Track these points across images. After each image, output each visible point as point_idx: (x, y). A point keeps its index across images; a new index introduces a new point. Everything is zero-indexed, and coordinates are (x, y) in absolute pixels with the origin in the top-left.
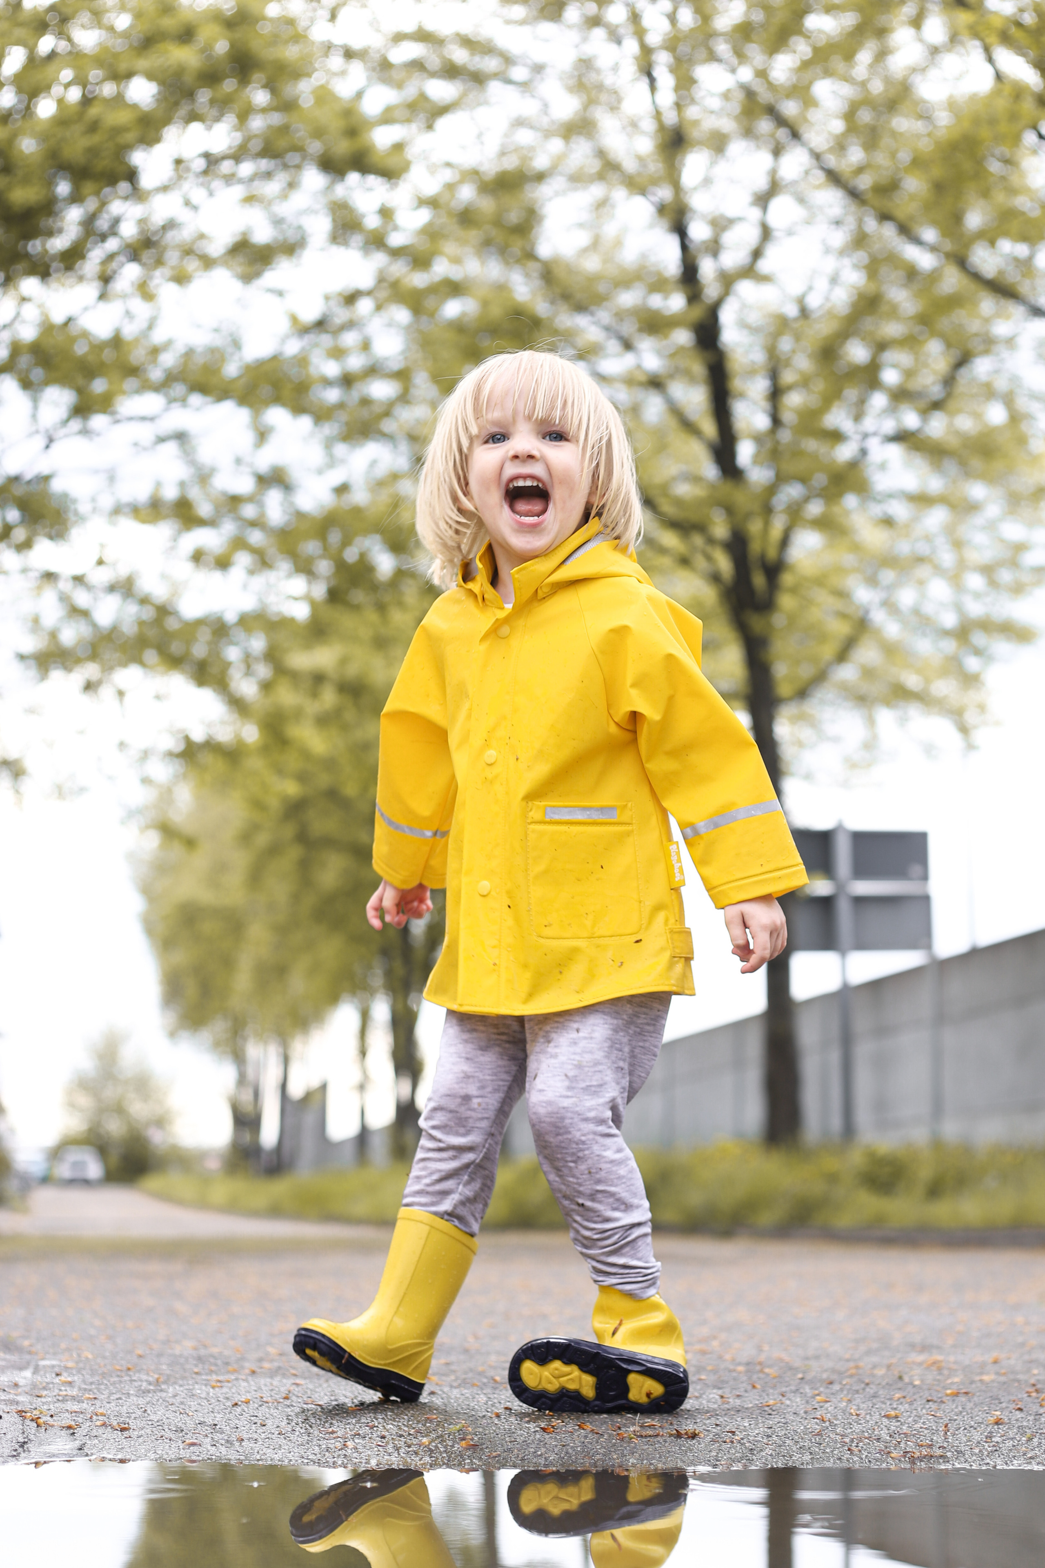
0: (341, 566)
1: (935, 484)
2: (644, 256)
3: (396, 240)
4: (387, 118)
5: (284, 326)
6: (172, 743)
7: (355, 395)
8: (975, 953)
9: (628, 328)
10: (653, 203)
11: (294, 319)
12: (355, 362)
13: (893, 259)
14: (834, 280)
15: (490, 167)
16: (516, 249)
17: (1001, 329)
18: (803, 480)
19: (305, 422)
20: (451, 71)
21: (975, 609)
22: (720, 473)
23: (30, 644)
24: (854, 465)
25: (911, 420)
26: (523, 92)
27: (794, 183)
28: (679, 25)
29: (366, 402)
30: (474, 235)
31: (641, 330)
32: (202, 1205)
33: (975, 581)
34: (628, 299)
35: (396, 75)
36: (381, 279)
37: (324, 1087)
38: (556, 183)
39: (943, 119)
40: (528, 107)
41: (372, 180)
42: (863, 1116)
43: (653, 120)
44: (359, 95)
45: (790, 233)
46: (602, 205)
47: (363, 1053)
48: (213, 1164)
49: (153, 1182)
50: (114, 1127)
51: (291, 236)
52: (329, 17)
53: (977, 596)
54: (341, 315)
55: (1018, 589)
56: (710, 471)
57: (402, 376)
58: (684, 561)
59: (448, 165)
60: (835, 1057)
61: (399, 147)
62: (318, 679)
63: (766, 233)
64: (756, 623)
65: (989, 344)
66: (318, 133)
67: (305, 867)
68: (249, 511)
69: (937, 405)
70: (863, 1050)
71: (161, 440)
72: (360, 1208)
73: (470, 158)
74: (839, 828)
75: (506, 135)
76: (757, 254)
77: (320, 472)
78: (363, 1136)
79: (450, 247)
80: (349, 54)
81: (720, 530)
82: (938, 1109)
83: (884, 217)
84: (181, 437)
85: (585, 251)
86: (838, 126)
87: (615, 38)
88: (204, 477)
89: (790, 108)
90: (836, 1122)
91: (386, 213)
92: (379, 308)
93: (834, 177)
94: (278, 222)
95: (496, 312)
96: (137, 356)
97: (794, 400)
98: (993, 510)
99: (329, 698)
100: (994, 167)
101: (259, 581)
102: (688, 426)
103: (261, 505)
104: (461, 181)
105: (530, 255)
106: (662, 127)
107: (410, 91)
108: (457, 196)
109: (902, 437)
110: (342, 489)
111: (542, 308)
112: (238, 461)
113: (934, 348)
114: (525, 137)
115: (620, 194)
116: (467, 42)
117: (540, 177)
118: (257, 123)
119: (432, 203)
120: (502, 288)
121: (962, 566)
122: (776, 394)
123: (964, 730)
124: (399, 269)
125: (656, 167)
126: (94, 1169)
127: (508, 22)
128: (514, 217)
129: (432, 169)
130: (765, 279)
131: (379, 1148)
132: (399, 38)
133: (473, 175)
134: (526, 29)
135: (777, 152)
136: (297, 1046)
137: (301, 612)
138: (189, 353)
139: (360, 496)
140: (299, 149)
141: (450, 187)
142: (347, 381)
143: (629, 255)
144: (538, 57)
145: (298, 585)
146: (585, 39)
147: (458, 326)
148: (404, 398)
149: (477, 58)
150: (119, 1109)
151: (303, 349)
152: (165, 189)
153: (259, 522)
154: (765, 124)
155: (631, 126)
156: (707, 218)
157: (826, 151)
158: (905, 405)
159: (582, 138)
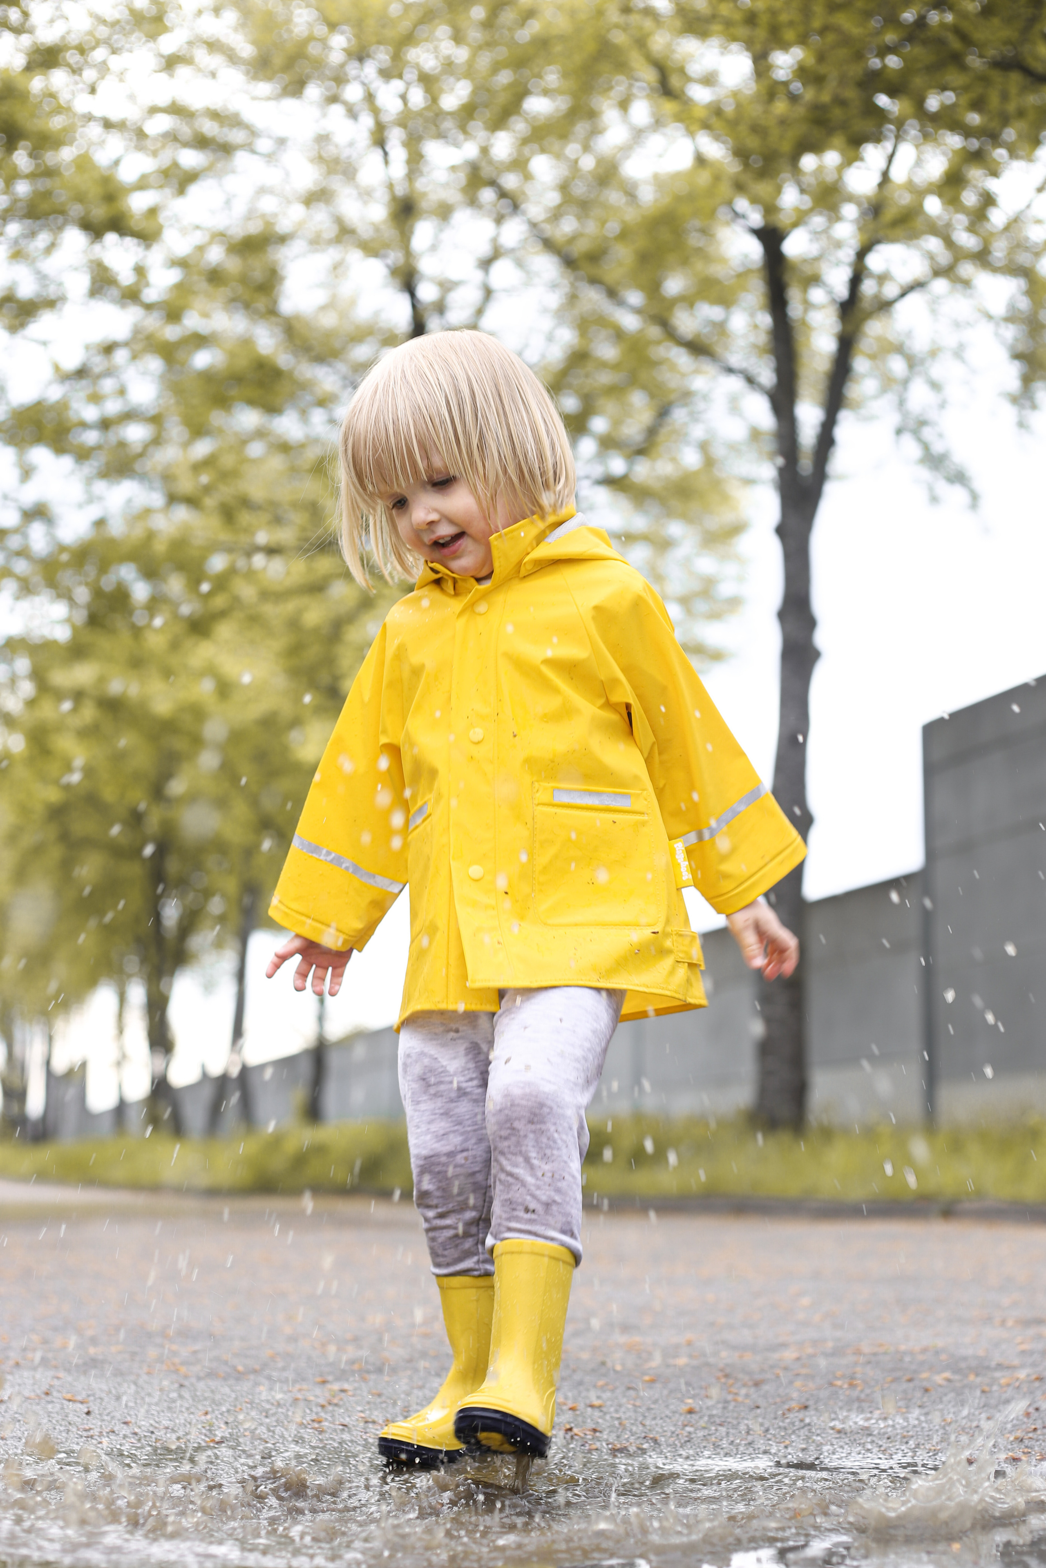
0: (98, 593)
1: (639, 523)
2: (377, 314)
3: (151, 295)
4: (142, 184)
5: (48, 373)
7: (112, 437)
10: (388, 266)
11: (57, 368)
12: (113, 407)
13: (602, 321)
14: (550, 338)
15: (238, 231)
16: (261, 304)
17: (698, 383)
19: (67, 462)
20: (201, 142)
25: (617, 465)
26: (269, 162)
27: (513, 250)
28: (410, 105)
29: (122, 444)
30: (224, 292)
34: (362, 352)
35: (149, 143)
36: (137, 331)
37: (84, 1064)
38: (297, 247)
39: (647, 195)
40: (271, 176)
41: (129, 241)
43: (386, 189)
44: (117, 163)
45: (507, 294)
46: (337, 268)
47: (121, 1030)
51: (52, 292)
52: (89, 90)
54: (98, 363)
55: (713, 616)
57: (156, 420)
59: (198, 227)
61: (153, 212)
62: (78, 696)
63: (488, 293)
65: (687, 396)
66: (80, 198)
67: (66, 866)
68: (15, 542)
69: (640, 452)
72: (119, 1173)
73: (219, 221)
75: (251, 201)
76: (480, 312)
77: (80, 506)
78: (121, 1109)
79: (199, 303)
80: (108, 125)
83: (594, 281)
85: (323, 308)
86: (553, 198)
87: (352, 113)
89: (510, 181)
91: (140, 271)
92: (134, 357)
93: (548, 245)
94: (42, 278)
95: (242, 363)
98: (687, 546)
99: (89, 713)
100: (694, 240)
101: (25, 605)
103: (25, 536)
104: (210, 243)
105: (272, 312)
106: (394, 198)
107: (165, 159)
108: (205, 256)
109: (611, 482)
110: (100, 523)
111: (284, 360)
113: (638, 399)
114: (268, 205)
115: (355, 257)
116: (215, 115)
117: (283, 239)
118: (22, 188)
119: (182, 263)
120: (247, 342)
124: (153, 322)
125: (390, 233)
127: (254, 98)
128: (258, 275)
129: (184, 231)
131: (136, 1118)
132: (154, 110)
133: (219, 236)
134: (272, 104)
135: (499, 220)
136: (59, 1025)
137: (62, 634)
139: (117, 528)
140: (62, 212)
141: (201, 249)
142: (105, 424)
143: (363, 312)
144: (280, 132)
145: (59, 610)
146: (324, 115)
147: (207, 376)
148: (157, 441)
149: (225, 130)
151: (64, 396)
153: (23, 553)
154: (487, 195)
155: (366, 195)
156: (432, 280)
157: (543, 221)
158: (612, 452)
159: (322, 205)
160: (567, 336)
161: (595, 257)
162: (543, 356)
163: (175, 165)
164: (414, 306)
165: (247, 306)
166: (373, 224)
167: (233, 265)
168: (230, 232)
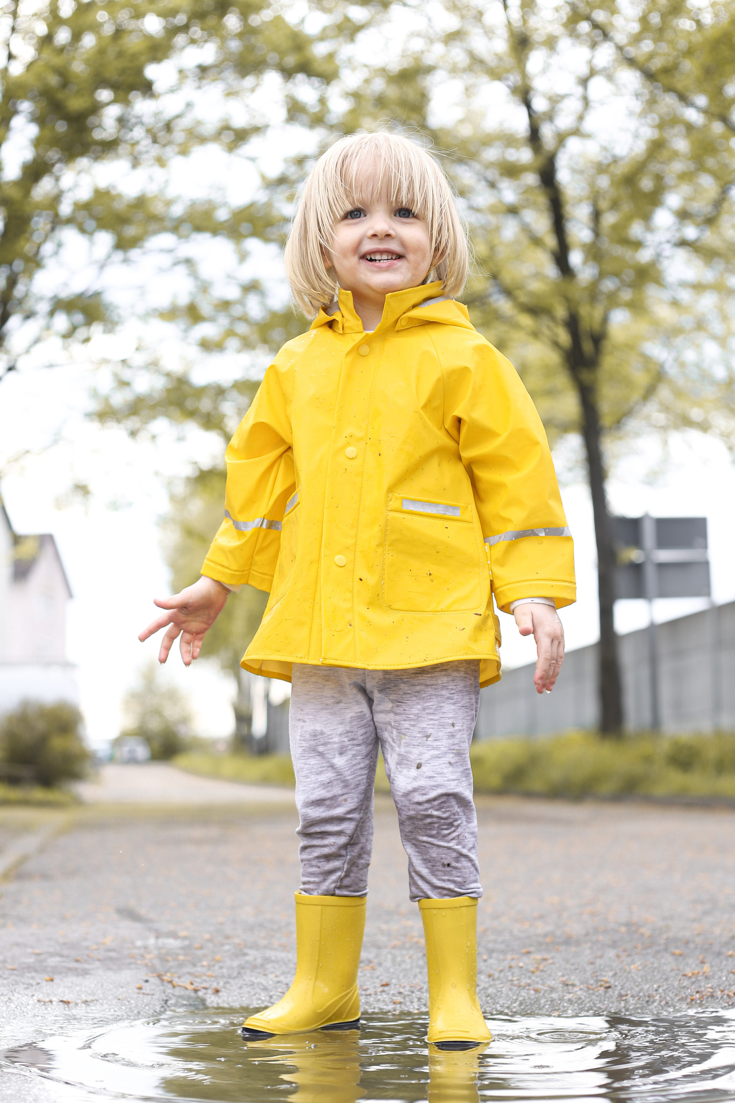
1: (708, 275)
2: (502, 123)
3: (332, 118)
4: (322, 37)
5: (257, 182)
6: (189, 471)
9: (492, 174)
10: (509, 87)
11: (263, 177)
13: (676, 119)
14: (636, 135)
15: (395, 65)
16: (415, 121)
18: (617, 274)
22: (560, 272)
23: (93, 406)
24: (653, 264)
25: (691, 232)
26: (415, 12)
27: (604, 69)
30: (387, 113)
31: (502, 175)
32: (215, 775)
34: (491, 154)
35: (327, 4)
36: (322, 146)
38: (439, 76)
39: (708, 21)
40: (418, 23)
41: (314, 80)
42: (666, 711)
43: (505, 27)
44: (302, 21)
45: (602, 103)
46: (470, 90)
48: (222, 747)
49: (182, 760)
50: (154, 725)
51: (258, 122)
54: (293, 172)
56: (551, 271)
58: (535, 335)
59: (366, 66)
60: (645, 673)
61: (331, 56)
63: (586, 101)
64: (585, 375)
66: (276, 49)
68: (237, 311)
69: (709, 221)
70: (665, 668)
71: (176, 264)
73: (378, 61)
74: (646, 516)
75: (405, 44)
76: (581, 118)
79: (367, 122)
81: (561, 312)
82: (717, 706)
83: (669, 89)
84: (188, 262)
85: (462, 121)
86: (635, 27)
88: (204, 287)
89: (601, 16)
90: (647, 716)
91: (322, 101)
93: (631, 62)
94: (251, 110)
96: (158, 208)
97: (609, 219)
102: (536, 241)
103: (245, 306)
104: (374, 77)
105: (423, 126)
106: (512, 34)
107: (338, 15)
108: (372, 87)
109: (683, 243)
112: (228, 276)
113: (706, 181)
114: (418, 44)
115: (485, 81)
117: (429, 70)
118: (234, 45)
119: (354, 95)
121: (728, 333)
122: (596, 215)
125: (510, 61)
126: (142, 751)
128: (412, 98)
129: (356, 70)
130: (588, 136)
133: (383, 71)
135: (594, 45)
138: (193, 204)
140: (264, 61)
141: (367, 81)
150: (157, 712)
151: (269, 199)
152: (172, 91)
153: (244, 319)
154: (584, 27)
155: (489, 33)
156: (544, 95)
157: (627, 45)
158: (687, 222)
159: (458, 43)
160: (648, 133)
161: (669, 70)
162: (631, 149)
163: (347, 19)
164: (530, 116)
165: (404, 123)
166: (496, 55)
167: (393, 92)
168: (388, 68)
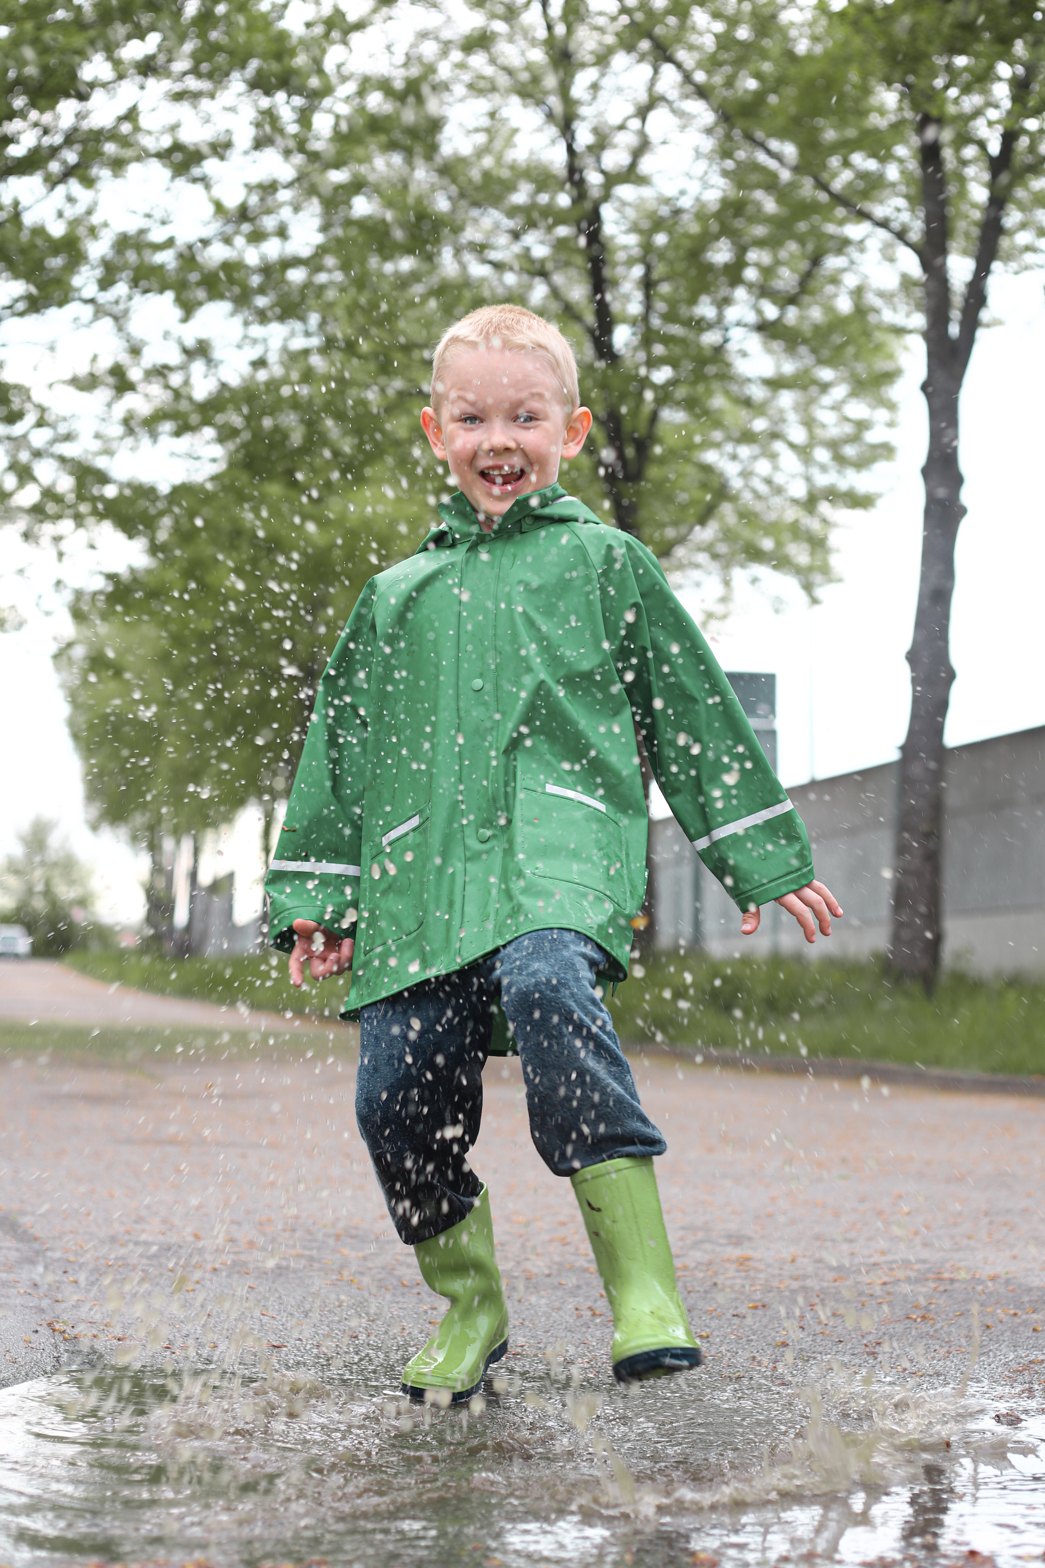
0: (258, 434)
1: (789, 368)
3: (314, 145)
8: (814, 785)
9: (517, 223)
10: (545, 111)
11: (218, 207)
12: (275, 252)
13: (756, 169)
14: (706, 181)
15: (398, 76)
16: (421, 149)
18: (673, 364)
21: (822, 480)
24: (719, 350)
25: (771, 311)
27: (668, 98)
31: (528, 224)
32: (120, 979)
33: (822, 455)
34: (520, 197)
36: (299, 175)
37: (231, 876)
38: (456, 92)
42: (711, 926)
44: (282, 7)
45: (665, 142)
46: (496, 111)
48: (131, 941)
50: (41, 907)
53: (824, 468)
54: (257, 203)
55: (861, 464)
56: (588, 351)
63: (644, 140)
64: (628, 493)
65: (841, 244)
68: (176, 379)
69: (792, 300)
71: (98, 317)
75: (412, 46)
76: (636, 158)
77: (239, 347)
79: (359, 151)
84: (115, 316)
85: (480, 151)
86: (710, 45)
88: (136, 349)
90: (686, 930)
97: (665, 290)
98: (839, 392)
102: (571, 313)
103: (186, 374)
104: (372, 88)
105: (432, 154)
108: (366, 103)
109: (764, 328)
110: (259, 363)
111: (443, 205)
112: (166, 335)
113: (791, 249)
114: (428, 48)
115: (514, 103)
117: (443, 85)
121: (813, 441)
122: (649, 283)
123: (808, 587)
125: (548, 80)
126: (23, 943)
129: (346, 78)
130: (642, 181)
133: (382, 83)
135: (655, 68)
136: (208, 840)
139: (274, 370)
141: (360, 95)
142: (268, 270)
143: (521, 155)
145: (219, 449)
147: (367, 225)
150: (47, 892)
153: (185, 394)
154: (644, 45)
158: (766, 300)
159: (482, 51)
160: (721, 184)
163: (338, 14)
164: (570, 151)
166: (530, 66)
167: (393, 112)
168: (391, 80)
